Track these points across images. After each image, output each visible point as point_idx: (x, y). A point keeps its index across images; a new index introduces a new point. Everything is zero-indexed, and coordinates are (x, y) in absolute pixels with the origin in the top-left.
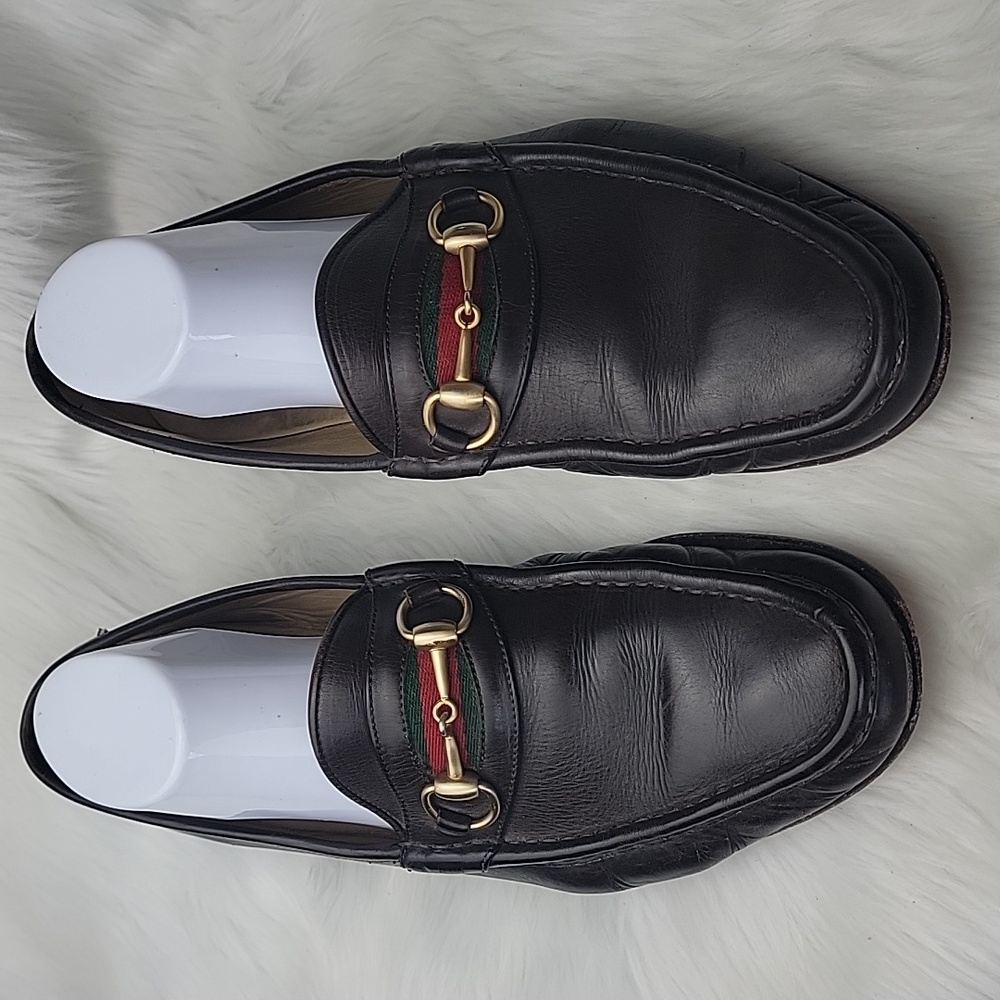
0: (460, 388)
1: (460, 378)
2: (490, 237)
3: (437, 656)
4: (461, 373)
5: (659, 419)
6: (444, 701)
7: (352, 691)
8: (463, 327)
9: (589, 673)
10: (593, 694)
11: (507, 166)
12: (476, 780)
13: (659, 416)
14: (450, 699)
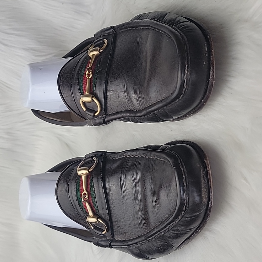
0: (87, 96)
1: (86, 93)
2: (100, 51)
3: (83, 178)
4: (87, 92)
5: (139, 102)
6: (85, 192)
7: (65, 188)
8: (88, 78)
9: (124, 185)
10: (125, 191)
11: (115, 31)
12: (97, 218)
13: (139, 100)
14: (87, 191)
